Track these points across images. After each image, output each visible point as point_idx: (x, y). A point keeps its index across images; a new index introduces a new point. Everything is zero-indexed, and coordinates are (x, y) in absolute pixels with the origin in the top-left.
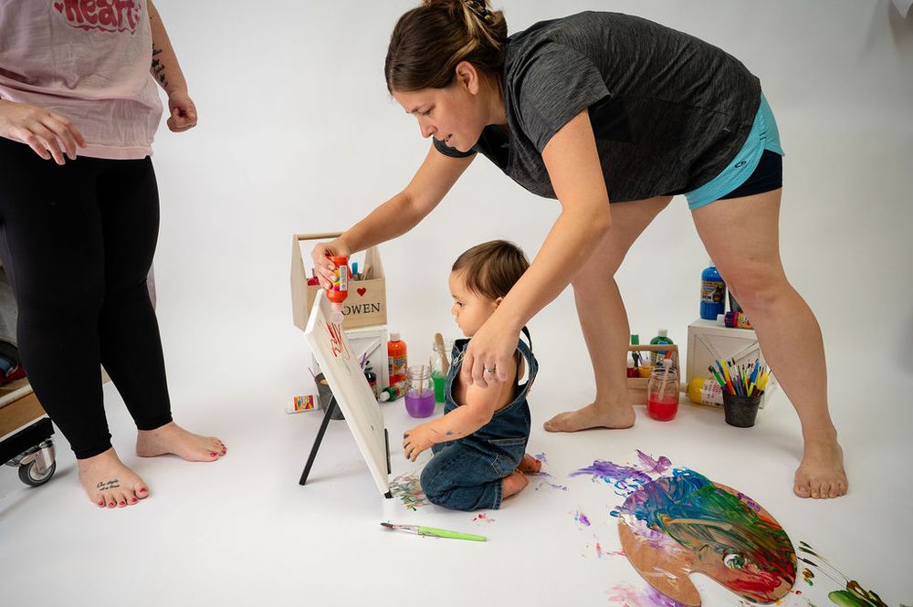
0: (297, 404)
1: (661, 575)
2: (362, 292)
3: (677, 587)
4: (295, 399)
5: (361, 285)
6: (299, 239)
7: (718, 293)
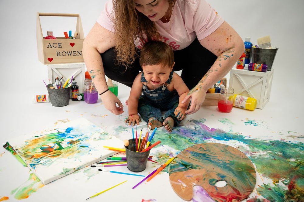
0: (38, 99)
1: (180, 184)
2: (72, 45)
3: (184, 191)
4: (37, 96)
5: (72, 41)
6: (40, 15)
7: (248, 54)
